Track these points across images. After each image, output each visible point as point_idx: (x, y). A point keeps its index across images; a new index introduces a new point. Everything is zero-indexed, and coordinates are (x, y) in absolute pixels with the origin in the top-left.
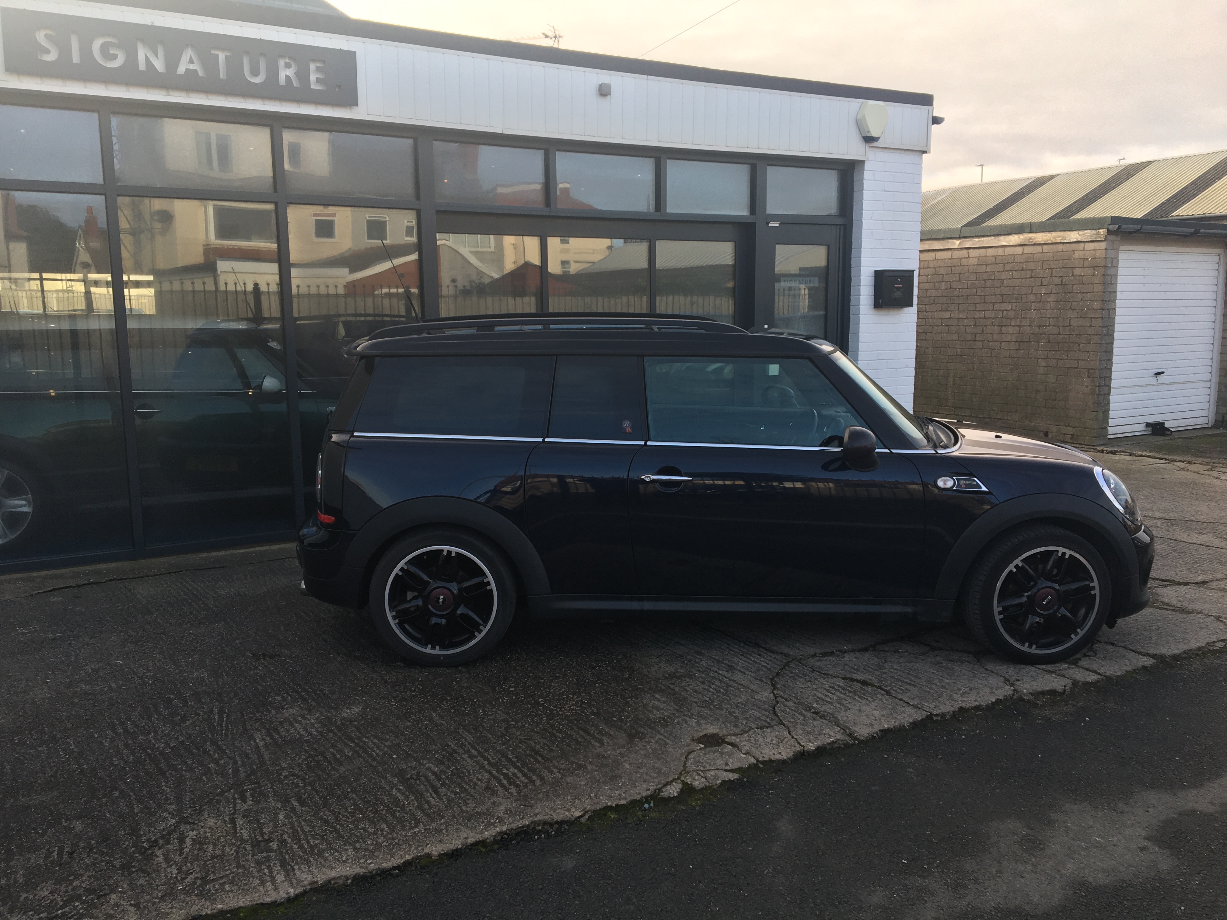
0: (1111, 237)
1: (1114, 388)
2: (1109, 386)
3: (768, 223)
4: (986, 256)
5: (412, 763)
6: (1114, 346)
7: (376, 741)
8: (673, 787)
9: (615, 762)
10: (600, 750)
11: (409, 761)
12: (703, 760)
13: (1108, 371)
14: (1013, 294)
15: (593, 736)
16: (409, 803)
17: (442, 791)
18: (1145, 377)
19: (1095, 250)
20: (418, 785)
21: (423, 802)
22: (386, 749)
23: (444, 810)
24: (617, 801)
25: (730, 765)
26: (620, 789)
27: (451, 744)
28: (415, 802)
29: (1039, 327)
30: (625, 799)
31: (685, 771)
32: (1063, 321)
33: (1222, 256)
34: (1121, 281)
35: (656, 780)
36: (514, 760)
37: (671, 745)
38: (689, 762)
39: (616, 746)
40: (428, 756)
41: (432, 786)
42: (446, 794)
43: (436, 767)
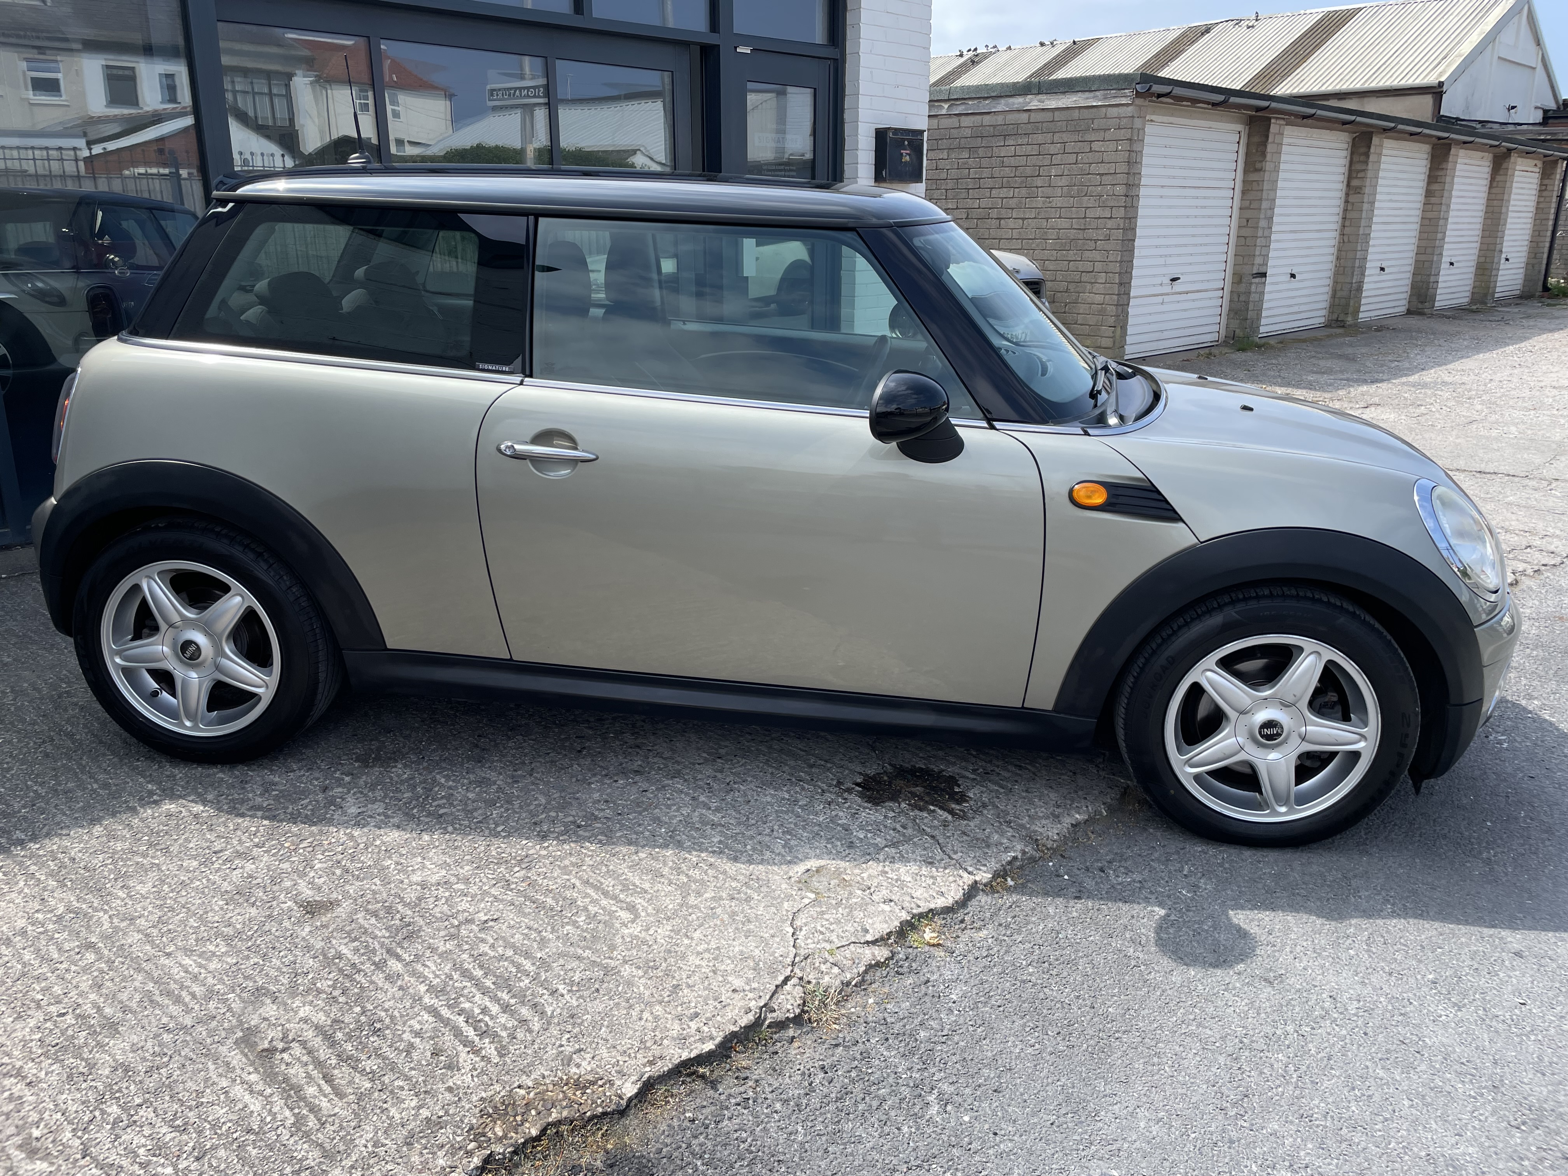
0: (1139, 101)
1: (1135, 297)
2: (1129, 294)
3: (736, 48)
4: (982, 126)
5: (270, 1010)
6: (1136, 244)
7: (187, 961)
8: (789, 997)
9: (669, 952)
10: (635, 929)
11: (263, 1004)
12: (822, 926)
13: (1129, 275)
14: (1015, 176)
15: (615, 898)
16: (274, 1119)
17: (342, 1074)
18: (1161, 285)
19: (1120, 118)
20: (287, 1064)
21: (304, 1112)
22: (210, 981)
23: (353, 1124)
24: (698, 1045)
25: (871, 931)
26: (697, 1015)
27: (344, 950)
28: (287, 1113)
29: (1047, 219)
30: (712, 1038)
31: (799, 955)
32: (1077, 212)
33: (1242, 134)
34: (1145, 160)
35: (755, 985)
36: (478, 973)
37: (759, 901)
38: (801, 935)
39: (661, 916)
40: (301, 988)
41: (319, 1064)
42: (351, 1082)
43: (321, 1014)
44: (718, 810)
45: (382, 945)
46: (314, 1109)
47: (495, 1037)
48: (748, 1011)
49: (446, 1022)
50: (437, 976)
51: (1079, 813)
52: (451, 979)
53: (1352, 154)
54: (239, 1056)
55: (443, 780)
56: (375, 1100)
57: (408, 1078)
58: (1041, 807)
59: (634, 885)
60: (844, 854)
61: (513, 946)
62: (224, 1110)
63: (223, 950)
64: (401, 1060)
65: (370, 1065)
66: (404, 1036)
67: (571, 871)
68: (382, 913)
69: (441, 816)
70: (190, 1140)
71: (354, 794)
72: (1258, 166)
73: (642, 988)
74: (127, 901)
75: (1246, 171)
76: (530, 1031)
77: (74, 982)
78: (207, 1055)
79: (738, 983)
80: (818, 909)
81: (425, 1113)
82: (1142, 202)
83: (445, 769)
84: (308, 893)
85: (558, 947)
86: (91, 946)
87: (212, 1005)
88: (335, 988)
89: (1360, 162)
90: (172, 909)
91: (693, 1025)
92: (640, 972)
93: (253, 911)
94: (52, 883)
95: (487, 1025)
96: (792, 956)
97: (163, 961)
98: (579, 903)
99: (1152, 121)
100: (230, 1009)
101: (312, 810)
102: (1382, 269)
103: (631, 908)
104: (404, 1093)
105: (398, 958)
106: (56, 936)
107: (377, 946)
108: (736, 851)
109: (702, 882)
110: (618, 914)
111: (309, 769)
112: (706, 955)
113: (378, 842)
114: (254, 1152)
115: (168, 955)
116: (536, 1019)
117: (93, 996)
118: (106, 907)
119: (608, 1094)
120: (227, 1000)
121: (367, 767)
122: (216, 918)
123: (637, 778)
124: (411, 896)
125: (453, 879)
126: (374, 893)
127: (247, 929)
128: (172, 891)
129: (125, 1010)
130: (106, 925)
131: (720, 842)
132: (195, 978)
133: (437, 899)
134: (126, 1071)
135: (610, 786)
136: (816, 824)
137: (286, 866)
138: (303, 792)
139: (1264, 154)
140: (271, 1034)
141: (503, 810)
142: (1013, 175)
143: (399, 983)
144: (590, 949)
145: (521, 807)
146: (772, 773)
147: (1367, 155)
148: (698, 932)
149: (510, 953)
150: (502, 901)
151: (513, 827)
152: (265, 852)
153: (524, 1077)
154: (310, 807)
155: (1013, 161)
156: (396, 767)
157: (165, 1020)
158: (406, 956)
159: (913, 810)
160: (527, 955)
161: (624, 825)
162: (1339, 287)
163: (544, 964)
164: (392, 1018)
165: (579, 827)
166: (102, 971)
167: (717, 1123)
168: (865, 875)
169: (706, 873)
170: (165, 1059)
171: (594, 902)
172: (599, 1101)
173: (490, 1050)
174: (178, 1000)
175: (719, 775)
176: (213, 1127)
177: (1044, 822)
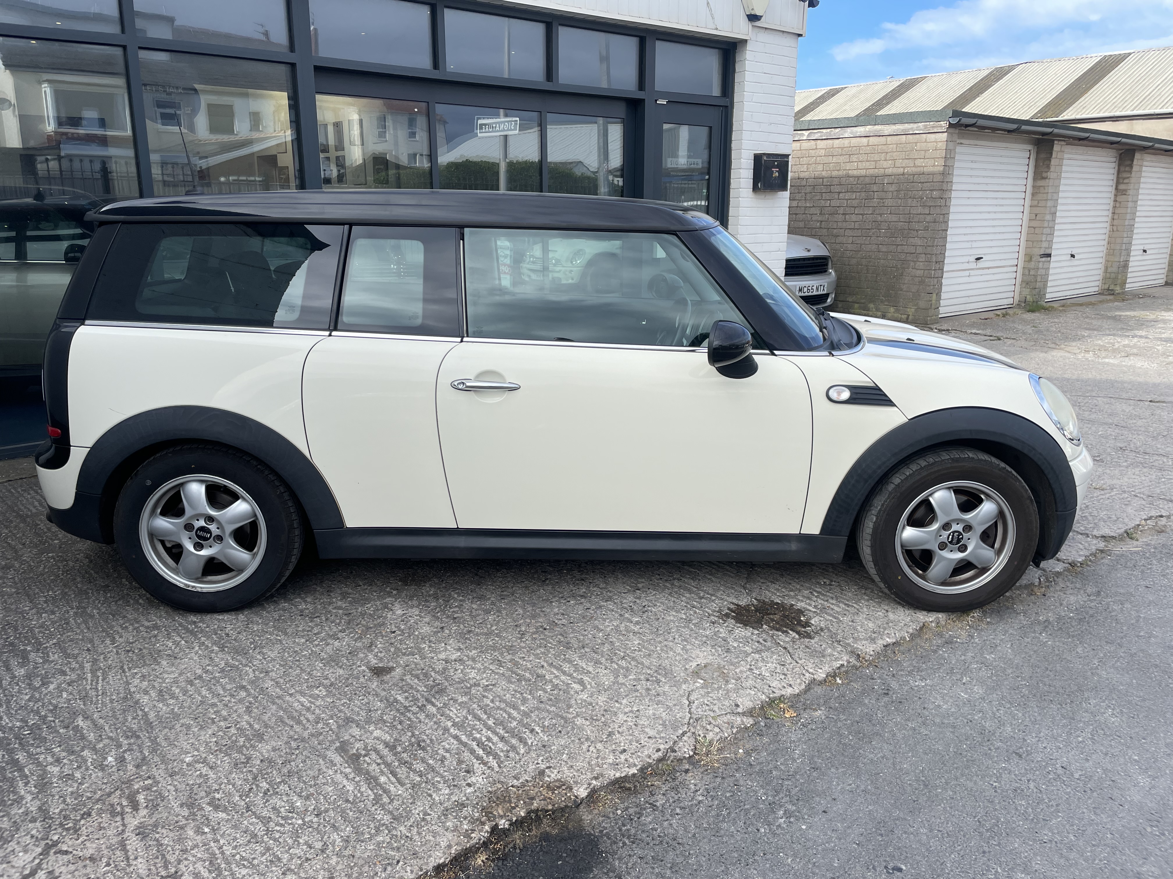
1: (946, 272)
2: (943, 269)
3: (656, 101)
4: (833, 148)
5: (356, 731)
6: (948, 233)
7: (302, 699)
8: (685, 743)
9: (605, 710)
10: (584, 696)
11: (351, 727)
12: (708, 701)
13: (942, 255)
14: (857, 184)
15: (570, 675)
16: (362, 795)
17: (402, 772)
18: (968, 262)
19: (936, 142)
20: (368, 764)
21: (380, 792)
22: (317, 711)
23: (410, 801)
24: (627, 769)
25: (741, 706)
26: (624, 751)
27: (399, 698)
28: (370, 792)
29: (881, 215)
30: (635, 765)
31: (693, 718)
32: (904, 210)
33: (1032, 152)
34: (956, 172)
35: (663, 735)
36: (485, 717)
37: (666, 683)
38: (694, 706)
39: (600, 689)
40: (374, 719)
41: (388, 765)
42: (408, 777)
43: (387, 735)
44: (637, 623)
45: (423, 696)
46: (386, 791)
47: (496, 756)
48: (658, 750)
49: (465, 745)
50: (458, 717)
51: (889, 638)
52: (467, 719)
53: (1119, 165)
54: (339, 757)
55: (456, 596)
56: (423, 788)
57: (442, 777)
58: (862, 632)
59: (582, 668)
60: (723, 656)
61: (505, 701)
62: (332, 788)
63: (324, 694)
64: (437, 766)
65: (419, 766)
66: (439, 751)
67: (541, 657)
68: (421, 677)
69: (455, 618)
70: (311, 805)
71: (399, 602)
72: (1044, 175)
73: (589, 732)
74: (263, 661)
75: (1035, 179)
76: (518, 754)
77: (235, 708)
78: (318, 756)
79: (651, 733)
80: (706, 690)
81: (454, 798)
82: (953, 202)
83: (456, 589)
84: (374, 662)
85: (534, 704)
86: (243, 687)
87: (320, 725)
88: (395, 720)
89: (1125, 171)
90: (291, 667)
91: (623, 757)
92: (588, 723)
93: (341, 672)
94: (216, 648)
95: (490, 748)
96: (687, 718)
97: (288, 698)
98: (547, 677)
99: (961, 143)
100: (331, 730)
101: (374, 611)
102: (1145, 251)
103: (581, 682)
104: (441, 785)
105: (434, 705)
106: (221, 680)
107: (419, 697)
108: (650, 651)
109: (627, 669)
110: (572, 686)
111: (369, 586)
112: (631, 715)
113: (417, 633)
114: (351, 813)
115: (291, 695)
116: (522, 746)
117: (246, 717)
118: (250, 665)
119: (568, 795)
120: (329, 723)
121: (406, 585)
122: (319, 674)
123: (583, 600)
124: (439, 667)
125: (465, 658)
126: (416, 664)
127: (338, 682)
128: (290, 656)
129: (266, 726)
130: (251, 675)
131: (639, 644)
132: (308, 709)
133: (456, 670)
134: (270, 762)
135: (565, 604)
136: (704, 636)
137: (359, 644)
138: (366, 599)
139: (1048, 167)
140: (357, 745)
141: (495, 616)
142: (855, 183)
143: (435, 719)
144: (555, 706)
145: (507, 615)
146: (674, 601)
147: (1131, 166)
148: (625, 700)
149: (503, 705)
150: (497, 673)
151: (502, 628)
152: (346, 635)
153: (515, 781)
154: (372, 609)
155: (855, 173)
156: (425, 586)
157: (292, 733)
158: (438, 703)
159: (771, 630)
160: (515, 707)
161: (575, 630)
162: (1109, 264)
163: (526, 715)
164: (431, 740)
165: (545, 629)
166: (250, 703)
167: (639, 818)
168: (738, 670)
169: (630, 663)
170: (294, 757)
171: (556, 677)
172: (563, 799)
173: (494, 763)
174: (299, 722)
175: (638, 601)
176: (325, 798)
177: (864, 642)
